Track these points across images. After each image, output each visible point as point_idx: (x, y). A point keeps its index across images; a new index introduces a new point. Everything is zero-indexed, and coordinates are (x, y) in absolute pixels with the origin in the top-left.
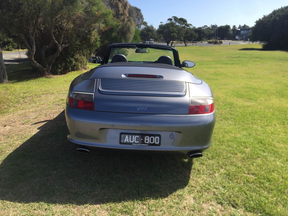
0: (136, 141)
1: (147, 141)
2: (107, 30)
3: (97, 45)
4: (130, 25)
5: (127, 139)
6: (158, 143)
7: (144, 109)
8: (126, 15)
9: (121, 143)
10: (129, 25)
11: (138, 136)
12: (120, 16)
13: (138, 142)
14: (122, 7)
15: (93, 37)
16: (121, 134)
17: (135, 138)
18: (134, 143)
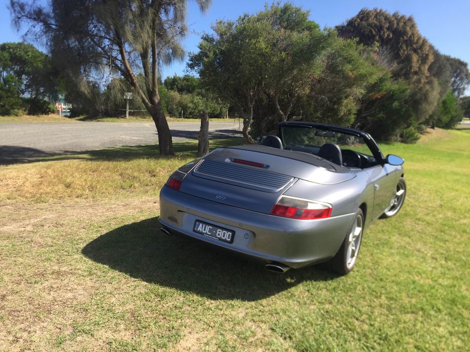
0: (209, 232)
1: (219, 235)
2: (379, 97)
3: (350, 119)
4: (430, 90)
5: (200, 228)
6: (229, 240)
7: (223, 198)
8: (424, 74)
9: (194, 231)
10: (427, 91)
11: (211, 228)
12: (411, 76)
13: (210, 233)
14: (418, 60)
15: (343, 108)
16: (197, 220)
17: (208, 228)
18: (206, 234)
